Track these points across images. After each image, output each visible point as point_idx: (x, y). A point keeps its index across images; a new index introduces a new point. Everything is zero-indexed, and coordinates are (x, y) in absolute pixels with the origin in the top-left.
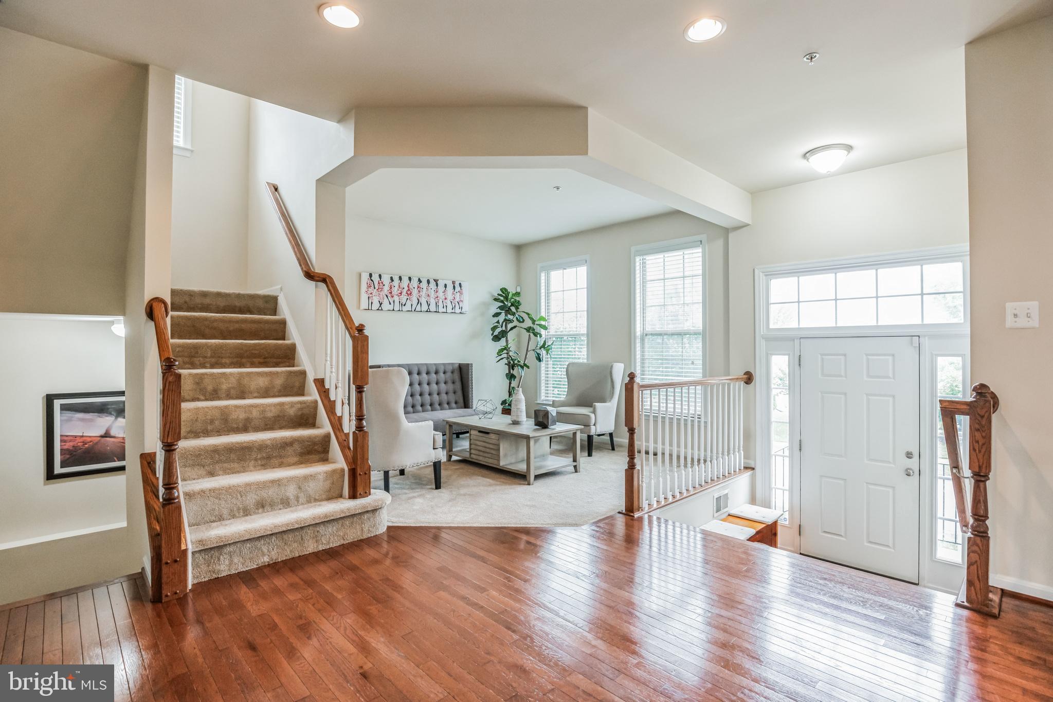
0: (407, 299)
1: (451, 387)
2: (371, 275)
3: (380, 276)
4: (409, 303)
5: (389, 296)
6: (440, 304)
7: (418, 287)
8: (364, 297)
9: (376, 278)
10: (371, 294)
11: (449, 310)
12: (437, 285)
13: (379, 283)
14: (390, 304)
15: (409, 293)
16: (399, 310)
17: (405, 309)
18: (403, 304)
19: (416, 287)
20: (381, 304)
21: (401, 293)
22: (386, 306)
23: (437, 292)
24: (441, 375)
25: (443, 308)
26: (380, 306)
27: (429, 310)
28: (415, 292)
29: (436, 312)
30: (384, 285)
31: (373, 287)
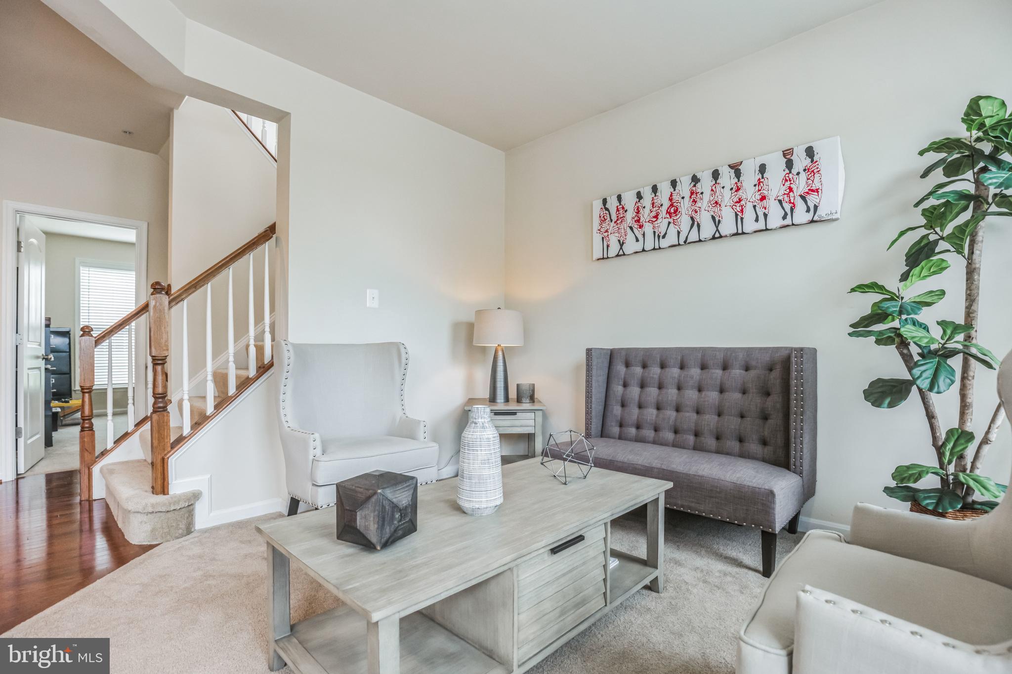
0: (669, 223)
1: (754, 402)
2: (605, 201)
3: (619, 198)
4: (673, 230)
5: (636, 226)
6: (749, 214)
7: (692, 193)
8: (597, 238)
9: (613, 204)
10: (607, 231)
11: (775, 220)
12: (738, 174)
13: (618, 210)
14: (637, 240)
15: (673, 211)
17: (664, 243)
18: (662, 235)
19: (687, 194)
20: (622, 244)
21: (656, 217)
23: (738, 190)
24: (737, 372)
25: (757, 220)
26: (621, 248)
27: (717, 235)
28: (685, 206)
29: (737, 234)
30: (626, 211)
31: (609, 219)
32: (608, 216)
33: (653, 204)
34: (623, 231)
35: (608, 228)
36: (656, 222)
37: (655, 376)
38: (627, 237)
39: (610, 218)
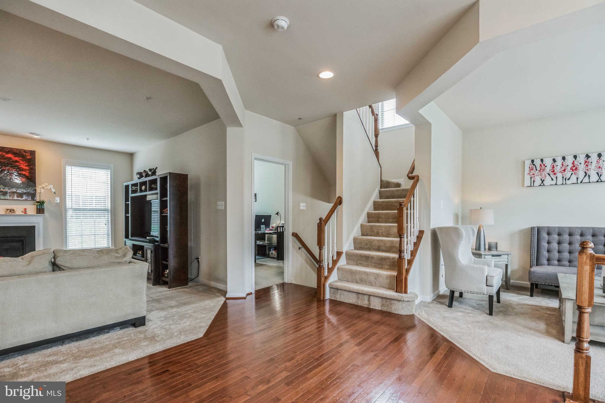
0: (572, 174)
2: (533, 161)
3: (542, 160)
5: (551, 174)
7: (586, 162)
8: (527, 178)
9: (538, 163)
13: (541, 165)
14: (552, 180)
15: (574, 169)
16: (563, 184)
18: (568, 178)
19: (583, 162)
20: (543, 181)
21: (564, 170)
22: (548, 181)
26: (542, 183)
27: (600, 180)
30: (546, 166)
31: (535, 169)
32: (535, 168)
33: (563, 165)
34: (544, 175)
35: (534, 173)
36: (564, 173)
37: (567, 239)
38: (546, 178)
39: (536, 169)
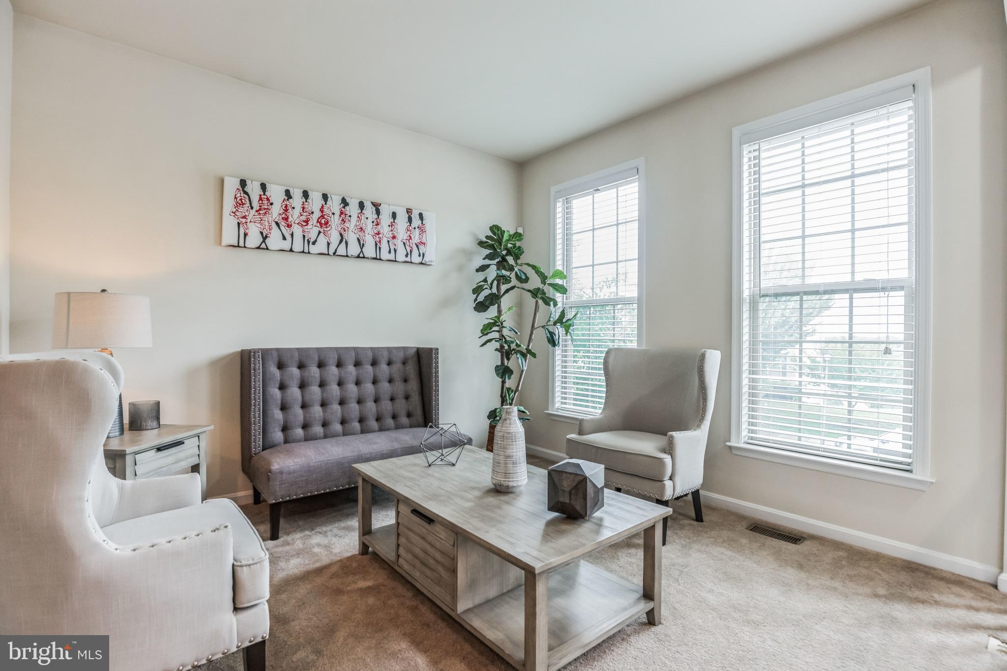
0: (320, 232)
1: (399, 388)
2: (243, 183)
3: (263, 187)
4: (322, 240)
5: (283, 224)
6: (384, 246)
7: (342, 213)
8: (229, 223)
9: (254, 190)
10: (244, 217)
11: (401, 257)
12: (378, 212)
13: (261, 199)
14: (284, 238)
15: (324, 222)
16: (303, 252)
17: (314, 249)
18: (312, 240)
19: (338, 213)
20: (265, 238)
21: (307, 221)
23: (377, 224)
24: (384, 367)
25: (390, 252)
26: (264, 241)
27: (361, 255)
28: (335, 221)
29: (376, 259)
30: (272, 204)
31: (248, 204)
32: (247, 201)
33: (303, 208)
34: (267, 224)
35: (247, 214)
36: (306, 227)
38: (272, 231)
39: (251, 204)
